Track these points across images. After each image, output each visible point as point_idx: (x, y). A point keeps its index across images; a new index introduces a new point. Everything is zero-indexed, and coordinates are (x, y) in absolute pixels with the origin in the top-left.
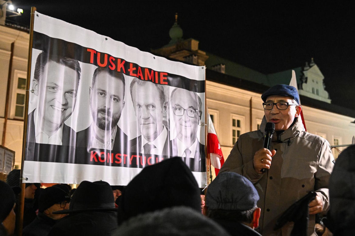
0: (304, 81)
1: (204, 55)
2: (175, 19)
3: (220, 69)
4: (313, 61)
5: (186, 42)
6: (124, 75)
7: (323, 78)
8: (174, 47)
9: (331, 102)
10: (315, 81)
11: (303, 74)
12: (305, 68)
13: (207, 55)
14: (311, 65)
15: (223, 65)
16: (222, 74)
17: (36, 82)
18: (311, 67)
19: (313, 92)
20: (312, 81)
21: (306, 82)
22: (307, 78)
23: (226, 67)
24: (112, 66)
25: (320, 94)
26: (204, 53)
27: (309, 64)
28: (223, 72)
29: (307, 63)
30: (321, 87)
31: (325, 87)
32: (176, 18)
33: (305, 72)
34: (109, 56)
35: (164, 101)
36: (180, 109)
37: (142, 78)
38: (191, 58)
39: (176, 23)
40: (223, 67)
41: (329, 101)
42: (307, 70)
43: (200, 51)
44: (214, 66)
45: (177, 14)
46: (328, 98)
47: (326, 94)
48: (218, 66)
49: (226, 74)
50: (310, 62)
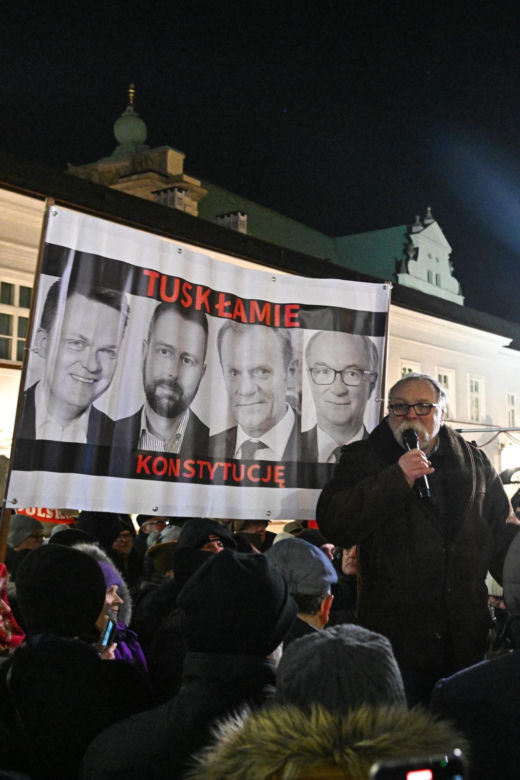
0: (412, 255)
1: (197, 186)
2: (128, 98)
3: (236, 224)
4: (429, 214)
5: (154, 154)
6: (208, 316)
7: (449, 250)
8: (127, 163)
9: (465, 301)
10: (433, 256)
11: (410, 241)
12: (415, 229)
13: (202, 187)
14: (427, 222)
15: (243, 215)
16: (242, 235)
17: (43, 334)
18: (425, 226)
19: (429, 280)
20: (427, 257)
21: (415, 258)
22: (417, 250)
23: (249, 220)
24: (186, 300)
25: (442, 284)
26: (197, 183)
27: (422, 220)
28: (243, 230)
29: (418, 218)
30: (445, 269)
31: (452, 269)
32: (131, 95)
33: (412, 237)
34: (182, 281)
35: (291, 359)
36: (326, 372)
37: (244, 319)
38: (170, 194)
39: (130, 108)
40: (243, 218)
41: (460, 300)
42: (418, 232)
43: (186, 178)
44: (222, 217)
45: (132, 86)
46: (459, 294)
47: (455, 284)
48: (232, 217)
49: (250, 234)
50: (423, 217)
